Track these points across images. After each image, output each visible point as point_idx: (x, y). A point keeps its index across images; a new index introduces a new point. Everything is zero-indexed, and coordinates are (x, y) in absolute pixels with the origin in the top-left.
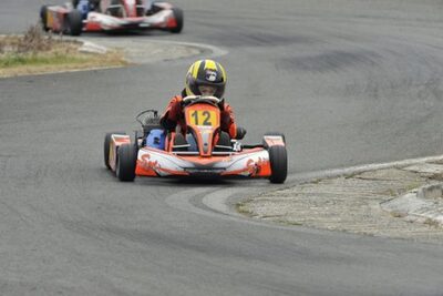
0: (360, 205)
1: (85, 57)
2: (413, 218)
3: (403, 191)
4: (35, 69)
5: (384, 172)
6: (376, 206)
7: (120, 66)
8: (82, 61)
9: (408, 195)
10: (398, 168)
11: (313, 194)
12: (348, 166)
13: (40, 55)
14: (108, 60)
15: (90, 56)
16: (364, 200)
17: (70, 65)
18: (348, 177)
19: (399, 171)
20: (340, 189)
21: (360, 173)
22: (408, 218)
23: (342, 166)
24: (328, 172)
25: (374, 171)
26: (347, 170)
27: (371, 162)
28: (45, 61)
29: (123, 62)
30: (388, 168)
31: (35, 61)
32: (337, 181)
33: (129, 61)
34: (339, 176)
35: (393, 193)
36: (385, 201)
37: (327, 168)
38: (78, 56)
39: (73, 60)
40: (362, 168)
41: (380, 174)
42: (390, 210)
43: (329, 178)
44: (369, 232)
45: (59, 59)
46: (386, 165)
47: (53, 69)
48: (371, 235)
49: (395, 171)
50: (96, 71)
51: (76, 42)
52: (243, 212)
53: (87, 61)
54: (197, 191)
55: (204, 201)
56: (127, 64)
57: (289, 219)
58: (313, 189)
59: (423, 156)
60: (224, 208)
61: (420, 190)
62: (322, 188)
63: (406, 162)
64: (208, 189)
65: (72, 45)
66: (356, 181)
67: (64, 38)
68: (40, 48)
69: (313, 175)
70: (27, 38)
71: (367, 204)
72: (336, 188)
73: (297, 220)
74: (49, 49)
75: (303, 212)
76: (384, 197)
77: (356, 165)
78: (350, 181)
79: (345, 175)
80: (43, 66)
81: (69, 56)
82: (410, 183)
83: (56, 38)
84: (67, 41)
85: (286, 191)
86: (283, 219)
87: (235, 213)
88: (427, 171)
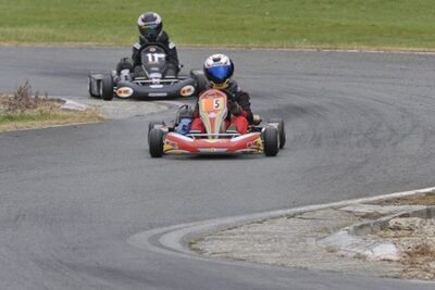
0: (298, 242)
1: (66, 113)
2: (344, 253)
3: (338, 228)
4: (22, 125)
5: (321, 213)
6: (312, 242)
7: (97, 121)
8: (64, 118)
9: (341, 233)
10: (334, 208)
11: (258, 233)
12: (291, 207)
13: (28, 112)
14: (87, 116)
15: (71, 113)
16: (302, 237)
17: (53, 121)
18: (290, 217)
19: (336, 212)
20: (282, 228)
21: (301, 213)
22: (339, 253)
23: (285, 208)
24: (272, 213)
25: (313, 211)
26: (289, 211)
27: (311, 204)
28: (31, 118)
29: (99, 118)
30: (326, 208)
31: (22, 118)
32: (280, 221)
33: (105, 117)
34: (282, 216)
35: (327, 231)
36: (320, 238)
37: (272, 209)
38: (61, 113)
39: (55, 117)
40: (299, 209)
41: (318, 214)
42: (324, 246)
43: (273, 218)
44: (304, 266)
45: (43, 116)
46: (323, 206)
47: (37, 125)
48: (306, 269)
49: (332, 212)
50: (75, 127)
51: (59, 101)
52: (195, 249)
53: (68, 117)
54: (156, 231)
55: (161, 240)
56: (103, 119)
57: (235, 255)
58: (259, 228)
59: (357, 197)
60: (178, 246)
61: (351, 228)
62: (266, 227)
63: (343, 203)
64: (165, 229)
65: (56, 103)
66: (297, 221)
67: (50, 97)
68: (27, 107)
69: (259, 216)
70: (16, 98)
71: (304, 241)
72: (279, 227)
73: (241, 256)
74: (35, 107)
75: (247, 249)
76: (320, 235)
77: (298, 206)
78: (291, 221)
79: (287, 215)
80: (29, 123)
81: (52, 113)
82: (344, 222)
83: (42, 97)
84: (51, 100)
85: (234, 230)
86: (229, 255)
87: (187, 251)
88: (360, 210)
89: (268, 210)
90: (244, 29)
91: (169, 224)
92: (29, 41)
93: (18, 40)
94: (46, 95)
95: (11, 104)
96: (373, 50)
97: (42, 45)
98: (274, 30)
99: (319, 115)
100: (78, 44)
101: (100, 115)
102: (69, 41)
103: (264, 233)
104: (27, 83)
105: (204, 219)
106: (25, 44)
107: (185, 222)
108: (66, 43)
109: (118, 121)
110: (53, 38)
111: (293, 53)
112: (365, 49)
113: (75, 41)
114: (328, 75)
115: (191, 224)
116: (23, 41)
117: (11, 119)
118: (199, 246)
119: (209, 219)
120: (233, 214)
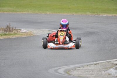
0: (99, 72)
1: (22, 33)
2: (113, 75)
3: (110, 68)
4: (9, 37)
5: (104, 63)
6: (103, 72)
7: (32, 36)
8: (22, 35)
9: (112, 69)
10: (108, 62)
11: (86, 69)
13: (10, 33)
14: (28, 34)
15: (23, 33)
16: (100, 71)
17: (19, 36)
18: (95, 64)
19: (108, 63)
20: (93, 68)
21: (98, 63)
22: (112, 75)
23: (93, 62)
24: (90, 63)
25: (102, 63)
26: (94, 63)
27: (101, 61)
28: (12, 35)
29: (32, 35)
30: (105, 62)
31: (9, 35)
32: (92, 66)
33: (34, 34)
34: (92, 64)
35: (107, 69)
36: (105, 71)
37: (89, 62)
38: (20, 33)
39: (19, 34)
40: (97, 62)
41: (103, 64)
42: (107, 73)
43: (90, 65)
45: (15, 34)
46: (104, 61)
47: (14, 36)
49: (107, 63)
50: (25, 37)
51: (19, 29)
52: (69, 74)
53: (23, 34)
54: (56, 68)
55: (58, 71)
56: (33, 35)
57: (81, 76)
58: (86, 68)
59: (114, 59)
60: (63, 73)
61: (115, 68)
62: (88, 67)
63: (110, 60)
64: (59, 68)
65: (18, 30)
66: (97, 66)
67: (16, 28)
68: (10, 31)
69: (86, 64)
70: (6, 28)
71: (101, 72)
72: (92, 67)
73: (83, 76)
74: (12, 31)
75: (84, 74)
76: (105, 70)
77: (97, 61)
78: (96, 66)
79: (94, 64)
80: (11, 36)
81: (18, 33)
82: (111, 66)
83: (14, 28)
84: (17, 29)
85: (79, 68)
86: (79, 76)
87: (67, 74)
88: (116, 63)
89: (88, 62)
90: (69, 9)
91: (59, 66)
92: (7, 12)
93: (3, 11)
94: (15, 28)
95: (5, 30)
96: (111, 15)
97: (11, 13)
98: (78, 9)
99: (98, 34)
100: (21, 13)
101: (32, 34)
102: (19, 12)
103: (88, 69)
104: (10, 24)
105: (70, 65)
106: (6, 13)
107: (64, 66)
108: (18, 13)
109: (38, 35)
110: (13, 11)
111: (87, 16)
112: (108, 15)
113: (20, 12)
114: (98, 22)
115: (66, 66)
116: (5, 12)
117: (6, 35)
118: (70, 73)
119: (71, 65)
120: (78, 63)
